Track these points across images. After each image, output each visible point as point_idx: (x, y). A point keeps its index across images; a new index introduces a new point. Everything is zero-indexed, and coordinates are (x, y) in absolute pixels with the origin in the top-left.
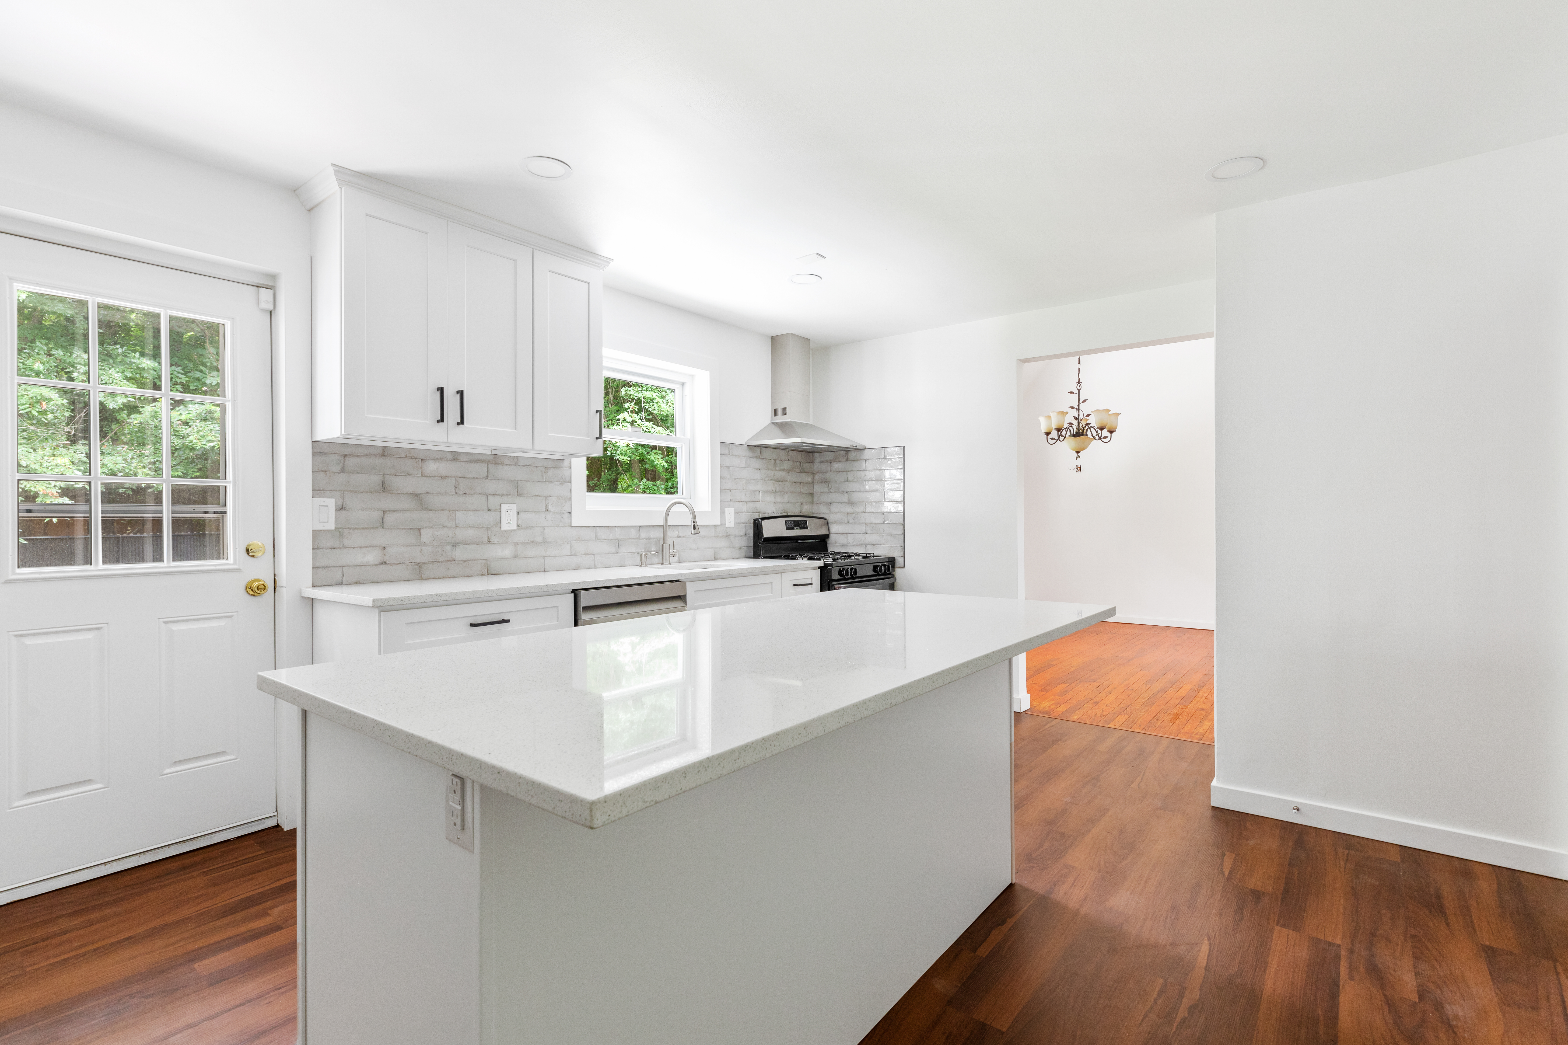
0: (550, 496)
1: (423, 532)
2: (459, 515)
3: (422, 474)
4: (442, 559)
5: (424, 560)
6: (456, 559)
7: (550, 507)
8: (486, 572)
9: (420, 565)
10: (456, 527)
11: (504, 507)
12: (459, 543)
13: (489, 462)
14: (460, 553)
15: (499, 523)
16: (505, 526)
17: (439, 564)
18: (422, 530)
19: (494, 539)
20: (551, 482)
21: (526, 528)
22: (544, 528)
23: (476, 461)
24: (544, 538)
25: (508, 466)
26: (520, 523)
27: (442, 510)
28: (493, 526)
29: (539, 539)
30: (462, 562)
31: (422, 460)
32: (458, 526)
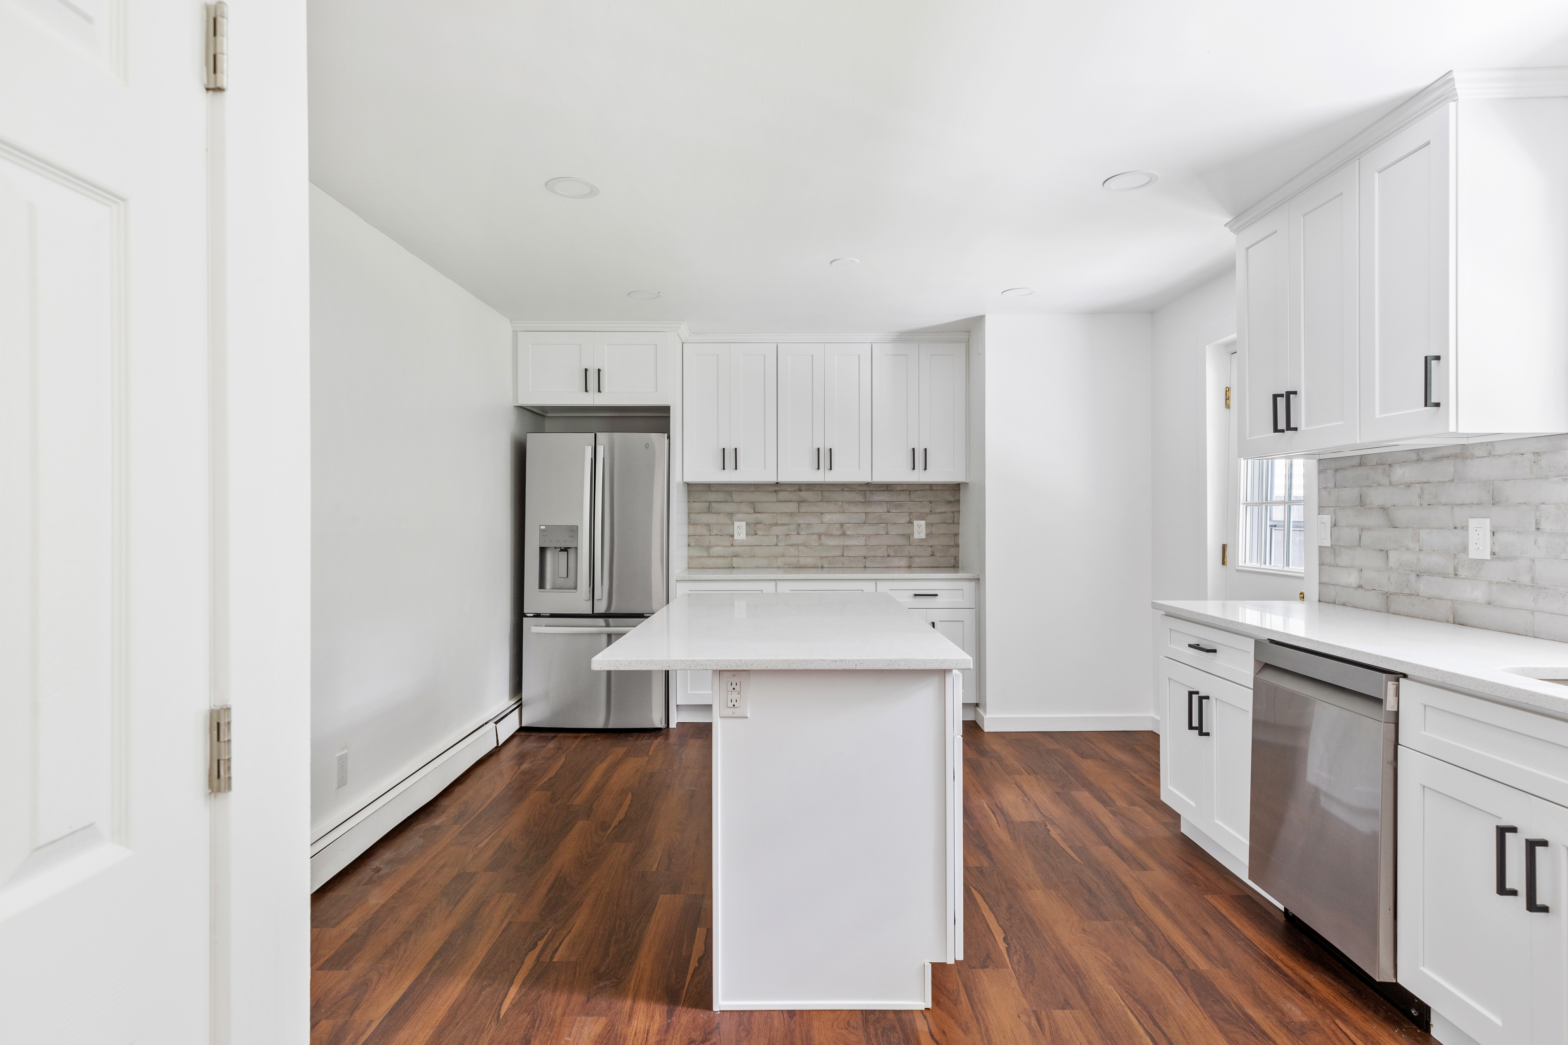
0: (1543, 503)
1: (1391, 554)
2: (1423, 534)
3: (1390, 484)
4: (1407, 591)
5: (1391, 589)
6: (1420, 594)
7: (1544, 525)
8: (1451, 619)
9: (1387, 595)
10: (1420, 550)
11: (1473, 523)
12: (1424, 573)
13: (1456, 456)
14: (1425, 587)
15: (1465, 549)
16: (1473, 554)
17: (1404, 597)
18: (1389, 552)
19: (1462, 572)
20: (1546, 478)
21: (1505, 559)
22: (1533, 560)
23: (1441, 458)
24: (1533, 579)
25: (1479, 459)
26: (1496, 550)
27: (1407, 527)
28: (1459, 552)
29: (1525, 579)
30: (1426, 599)
31: (1390, 465)
32: (1421, 549)
